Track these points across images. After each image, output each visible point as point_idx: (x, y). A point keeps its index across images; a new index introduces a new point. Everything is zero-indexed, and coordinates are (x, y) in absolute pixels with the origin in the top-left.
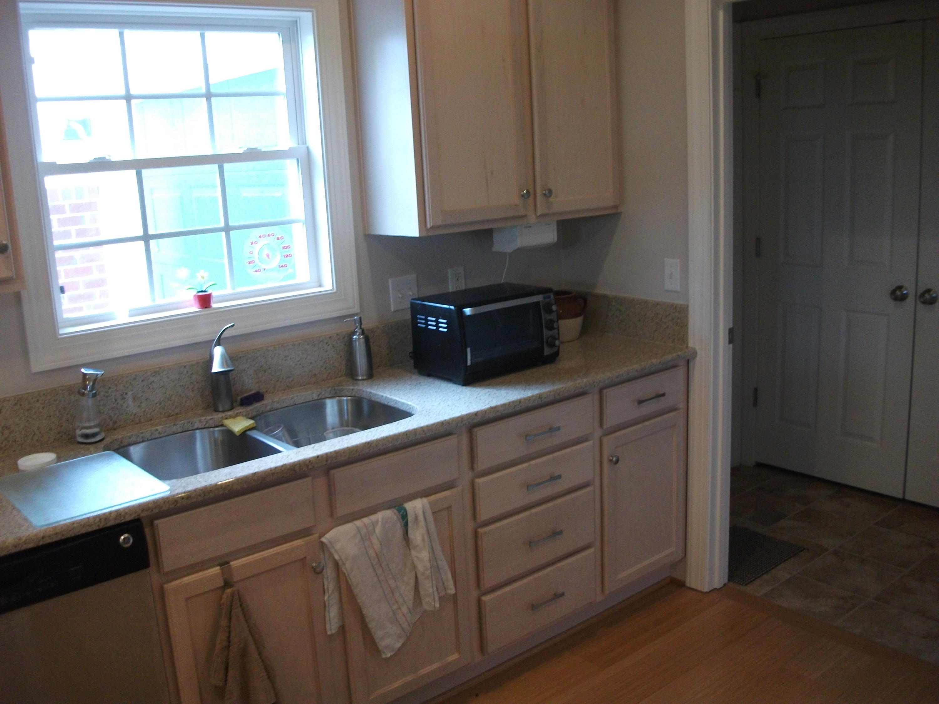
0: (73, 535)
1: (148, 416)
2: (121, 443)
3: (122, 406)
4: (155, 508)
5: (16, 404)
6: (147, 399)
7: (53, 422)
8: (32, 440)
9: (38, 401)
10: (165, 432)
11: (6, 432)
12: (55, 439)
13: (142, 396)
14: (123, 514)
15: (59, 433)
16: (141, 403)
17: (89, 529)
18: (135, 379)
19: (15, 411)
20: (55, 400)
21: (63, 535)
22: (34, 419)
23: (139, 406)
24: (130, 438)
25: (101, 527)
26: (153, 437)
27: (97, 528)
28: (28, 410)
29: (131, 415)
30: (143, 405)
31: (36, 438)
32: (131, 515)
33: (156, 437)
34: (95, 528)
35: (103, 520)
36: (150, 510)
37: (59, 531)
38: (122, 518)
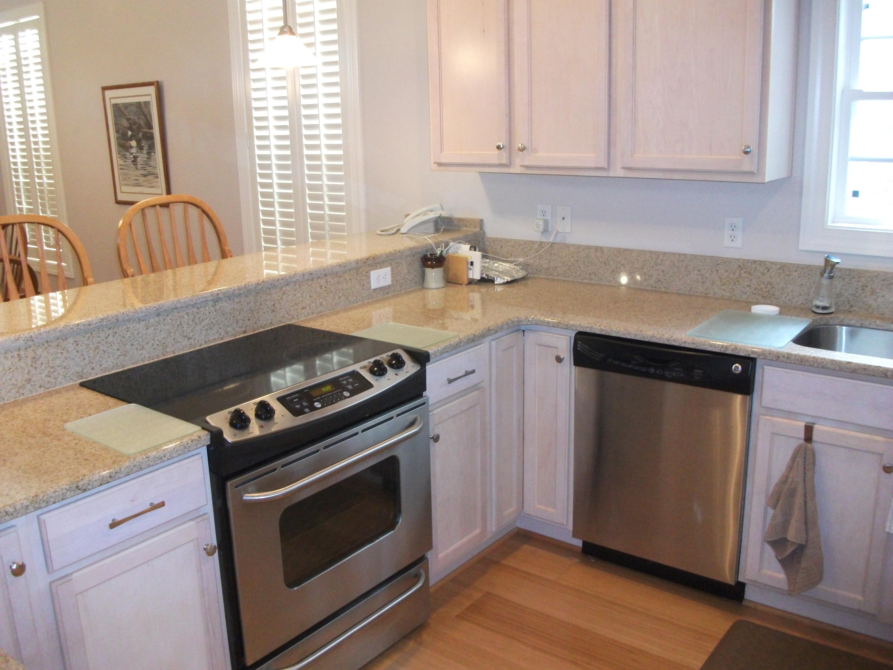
0: (703, 349)
1: (881, 310)
2: (842, 321)
3: (860, 295)
4: (762, 355)
5: (780, 269)
6: (883, 296)
7: (803, 290)
8: (786, 298)
9: (796, 271)
10: (882, 326)
11: (769, 286)
12: (802, 303)
13: (879, 292)
14: (738, 349)
15: (806, 300)
16: (877, 298)
17: (714, 350)
18: (876, 277)
19: (778, 273)
20: (809, 274)
21: (697, 346)
22: (790, 283)
23: (875, 300)
24: (850, 320)
25: (722, 351)
26: (871, 327)
27: (719, 351)
28: (787, 275)
29: (866, 305)
30: (879, 300)
31: (788, 298)
32: (743, 352)
33: (873, 327)
34: (717, 350)
35: (724, 348)
36: (758, 355)
37: (695, 342)
38: (737, 352)
